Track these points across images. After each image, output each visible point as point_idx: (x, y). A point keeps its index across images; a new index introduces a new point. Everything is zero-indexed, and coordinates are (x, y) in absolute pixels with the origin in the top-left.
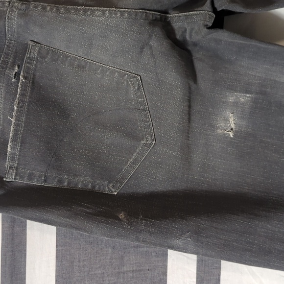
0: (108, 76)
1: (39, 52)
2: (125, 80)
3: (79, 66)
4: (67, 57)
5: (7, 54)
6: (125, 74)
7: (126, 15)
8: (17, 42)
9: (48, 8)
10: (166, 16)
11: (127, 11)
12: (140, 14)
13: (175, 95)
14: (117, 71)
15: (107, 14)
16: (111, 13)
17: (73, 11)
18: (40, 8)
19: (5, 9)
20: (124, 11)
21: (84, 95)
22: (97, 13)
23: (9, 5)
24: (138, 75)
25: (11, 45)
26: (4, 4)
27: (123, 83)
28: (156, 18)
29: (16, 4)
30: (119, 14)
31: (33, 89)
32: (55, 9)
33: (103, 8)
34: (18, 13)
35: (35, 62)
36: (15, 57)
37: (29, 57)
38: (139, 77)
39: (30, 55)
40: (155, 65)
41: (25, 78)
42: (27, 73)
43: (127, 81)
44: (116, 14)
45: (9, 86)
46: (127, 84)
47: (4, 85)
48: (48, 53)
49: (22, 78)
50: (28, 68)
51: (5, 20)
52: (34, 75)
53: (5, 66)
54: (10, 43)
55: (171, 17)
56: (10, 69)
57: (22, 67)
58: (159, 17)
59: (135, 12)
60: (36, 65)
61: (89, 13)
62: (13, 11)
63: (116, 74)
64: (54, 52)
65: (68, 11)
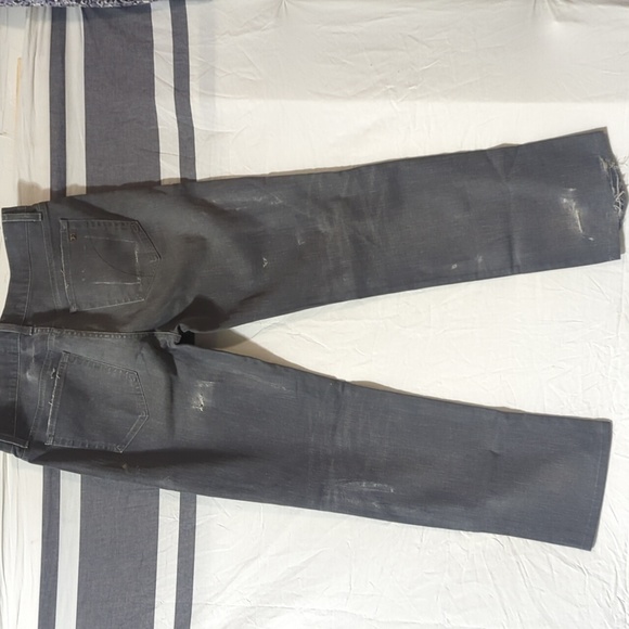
0: (115, 372)
1: (69, 359)
3: (96, 367)
5: (48, 360)
7: (125, 336)
8: (54, 352)
9: (75, 333)
10: (153, 334)
11: (125, 334)
12: (134, 335)
13: (161, 384)
15: (113, 336)
16: (115, 336)
17: (91, 335)
18: (70, 333)
19: (47, 334)
20: (123, 334)
21: (99, 386)
22: (106, 336)
23: (50, 331)
25: (50, 354)
26: (46, 330)
27: (125, 377)
29: (55, 331)
30: (120, 336)
31: (65, 383)
32: (79, 334)
33: (110, 333)
34: (56, 337)
35: (66, 365)
36: (53, 363)
38: (136, 373)
39: (63, 361)
40: (146, 365)
41: (60, 376)
42: (61, 372)
44: (118, 336)
45: (49, 381)
46: (128, 377)
47: (46, 381)
48: (75, 359)
49: (58, 376)
50: (62, 369)
51: (47, 341)
52: (66, 374)
53: (46, 369)
55: (156, 334)
56: (50, 370)
57: (57, 369)
58: (147, 335)
59: (130, 334)
60: (67, 367)
61: (101, 336)
62: (52, 336)
63: (121, 371)
64: (79, 358)
65: (87, 335)
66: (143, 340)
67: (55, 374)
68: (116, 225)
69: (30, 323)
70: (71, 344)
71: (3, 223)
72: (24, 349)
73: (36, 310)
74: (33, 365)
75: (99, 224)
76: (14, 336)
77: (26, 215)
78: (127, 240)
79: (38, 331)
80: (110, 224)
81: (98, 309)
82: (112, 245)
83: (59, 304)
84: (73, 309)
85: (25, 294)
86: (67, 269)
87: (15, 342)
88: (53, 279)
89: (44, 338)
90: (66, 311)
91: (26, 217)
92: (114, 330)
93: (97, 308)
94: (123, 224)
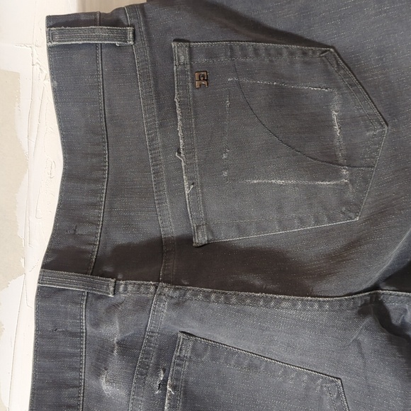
0: (292, 378)
1: (193, 349)
2: (318, 385)
3: (250, 366)
4: (234, 353)
5: (147, 353)
6: (319, 378)
7: (327, 307)
8: (161, 334)
9: (213, 296)
10: (377, 293)
11: (328, 301)
12: (346, 303)
13: (393, 407)
14: (307, 373)
15: (299, 306)
16: (304, 304)
17: (248, 301)
18: (200, 297)
19: (149, 296)
20: (324, 301)
21: (257, 405)
22: (284, 304)
23: (156, 291)
24: (337, 378)
25: (153, 339)
26: (147, 288)
27: (315, 389)
28: (366, 300)
29: (166, 290)
30: (316, 306)
31: (185, 403)
32: (222, 299)
33: (293, 297)
34: (169, 304)
35: (187, 363)
36: (159, 357)
37: (179, 356)
38: (339, 382)
39: (180, 353)
40: (365, 366)
41: (174, 388)
42: (177, 379)
43: (322, 387)
44: (312, 306)
45: (151, 400)
46: (321, 390)
47: (144, 399)
48: (206, 349)
49: (170, 390)
50: (178, 372)
51: (150, 312)
52: (186, 382)
53: (144, 371)
54: (152, 336)
55: (383, 294)
56: (152, 375)
57: (169, 372)
58: (368, 298)
59: (338, 300)
60: (188, 366)
61: (272, 304)
62: (161, 300)
63: (305, 378)
64: (215, 347)
65: (241, 301)
66: (362, 312)
67: (163, 385)
68: (292, 54)
69: (108, 269)
70: (201, 320)
71: (50, 49)
72: (96, 325)
73: (121, 238)
74: (115, 362)
75: (256, 50)
76: (74, 299)
77: (102, 31)
78: (313, 87)
79: (127, 291)
80: (280, 53)
81: (253, 238)
82: (284, 98)
83: (170, 227)
84: (201, 239)
85: (95, 205)
86: (189, 151)
87: (75, 309)
88: (157, 173)
89: (142, 305)
90: (186, 241)
91: (101, 35)
92: (304, 292)
93: (253, 236)
94: (305, 53)
